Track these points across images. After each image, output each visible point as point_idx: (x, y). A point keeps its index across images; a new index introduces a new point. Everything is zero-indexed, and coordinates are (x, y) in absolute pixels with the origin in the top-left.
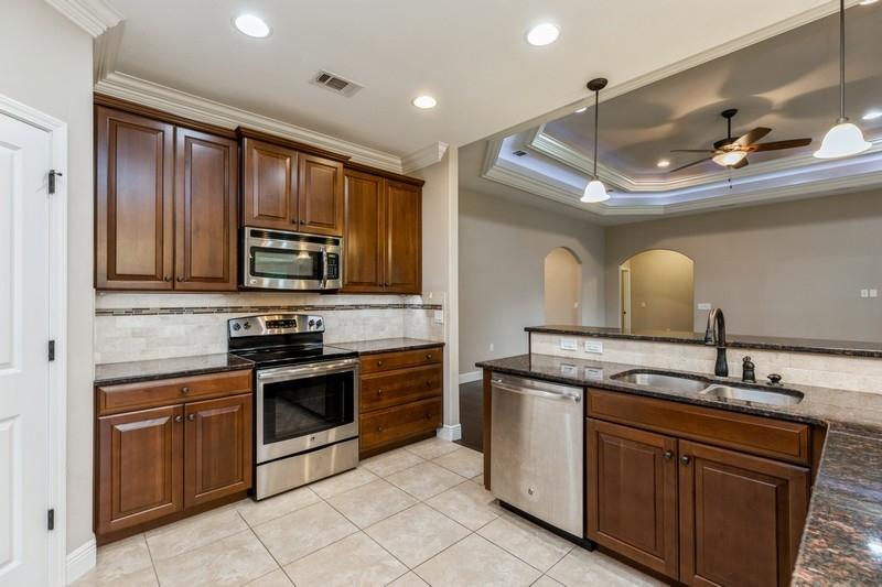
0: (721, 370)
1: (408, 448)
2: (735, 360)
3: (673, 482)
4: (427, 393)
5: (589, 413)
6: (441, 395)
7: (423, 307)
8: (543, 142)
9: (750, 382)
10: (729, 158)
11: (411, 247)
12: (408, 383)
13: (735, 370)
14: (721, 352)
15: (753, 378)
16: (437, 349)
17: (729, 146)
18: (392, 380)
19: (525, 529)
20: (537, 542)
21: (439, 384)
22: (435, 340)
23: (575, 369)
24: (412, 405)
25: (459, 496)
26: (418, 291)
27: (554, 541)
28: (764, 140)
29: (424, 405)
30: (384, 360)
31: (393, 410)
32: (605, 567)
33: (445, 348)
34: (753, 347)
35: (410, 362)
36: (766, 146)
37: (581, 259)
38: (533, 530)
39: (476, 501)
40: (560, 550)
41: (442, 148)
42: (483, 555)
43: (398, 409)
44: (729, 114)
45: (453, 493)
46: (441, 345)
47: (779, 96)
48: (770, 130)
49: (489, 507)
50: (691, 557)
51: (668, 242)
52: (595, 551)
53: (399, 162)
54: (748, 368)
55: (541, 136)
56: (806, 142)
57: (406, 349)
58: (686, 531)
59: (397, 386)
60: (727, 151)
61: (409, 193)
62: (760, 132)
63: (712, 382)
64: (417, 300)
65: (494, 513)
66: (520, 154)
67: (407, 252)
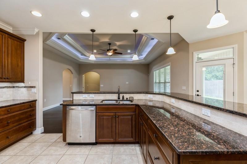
0: (119, 98)
1: (22, 141)
2: (121, 95)
3: (115, 122)
4: (30, 119)
5: (97, 112)
6: (36, 118)
7: (25, 87)
8: (67, 37)
9: (123, 100)
10: (110, 54)
11: (20, 64)
12: (22, 116)
13: (121, 98)
14: (119, 95)
15: (124, 99)
16: (34, 102)
17: (110, 51)
18: (14, 116)
19: (78, 147)
20: (83, 149)
21: (35, 115)
22: (32, 99)
23: (87, 102)
24: (24, 124)
25: (53, 148)
26: (23, 81)
27: (87, 147)
28: (116, 52)
29: (29, 123)
30: (10, 109)
31: (14, 128)
32: (101, 147)
33: (37, 102)
34: (124, 93)
35: (23, 108)
36: (116, 53)
37: (73, 73)
38: (81, 147)
39: (60, 147)
40: (89, 148)
41: (36, 30)
42: (69, 159)
43: (17, 127)
44: (110, 44)
45: (50, 148)
46: (35, 101)
47: (118, 43)
48: (117, 50)
49: (65, 147)
50: (118, 136)
51: (94, 70)
52: (97, 145)
53: (12, 29)
54: (123, 97)
55: (66, 35)
56: (121, 54)
57: (21, 104)
58: (117, 131)
59: (17, 118)
60: (109, 52)
61: (19, 43)
62: (115, 50)
63: (118, 101)
64: (22, 84)
65: (68, 147)
66: (59, 39)
67: (18, 66)
